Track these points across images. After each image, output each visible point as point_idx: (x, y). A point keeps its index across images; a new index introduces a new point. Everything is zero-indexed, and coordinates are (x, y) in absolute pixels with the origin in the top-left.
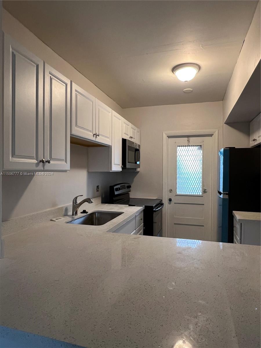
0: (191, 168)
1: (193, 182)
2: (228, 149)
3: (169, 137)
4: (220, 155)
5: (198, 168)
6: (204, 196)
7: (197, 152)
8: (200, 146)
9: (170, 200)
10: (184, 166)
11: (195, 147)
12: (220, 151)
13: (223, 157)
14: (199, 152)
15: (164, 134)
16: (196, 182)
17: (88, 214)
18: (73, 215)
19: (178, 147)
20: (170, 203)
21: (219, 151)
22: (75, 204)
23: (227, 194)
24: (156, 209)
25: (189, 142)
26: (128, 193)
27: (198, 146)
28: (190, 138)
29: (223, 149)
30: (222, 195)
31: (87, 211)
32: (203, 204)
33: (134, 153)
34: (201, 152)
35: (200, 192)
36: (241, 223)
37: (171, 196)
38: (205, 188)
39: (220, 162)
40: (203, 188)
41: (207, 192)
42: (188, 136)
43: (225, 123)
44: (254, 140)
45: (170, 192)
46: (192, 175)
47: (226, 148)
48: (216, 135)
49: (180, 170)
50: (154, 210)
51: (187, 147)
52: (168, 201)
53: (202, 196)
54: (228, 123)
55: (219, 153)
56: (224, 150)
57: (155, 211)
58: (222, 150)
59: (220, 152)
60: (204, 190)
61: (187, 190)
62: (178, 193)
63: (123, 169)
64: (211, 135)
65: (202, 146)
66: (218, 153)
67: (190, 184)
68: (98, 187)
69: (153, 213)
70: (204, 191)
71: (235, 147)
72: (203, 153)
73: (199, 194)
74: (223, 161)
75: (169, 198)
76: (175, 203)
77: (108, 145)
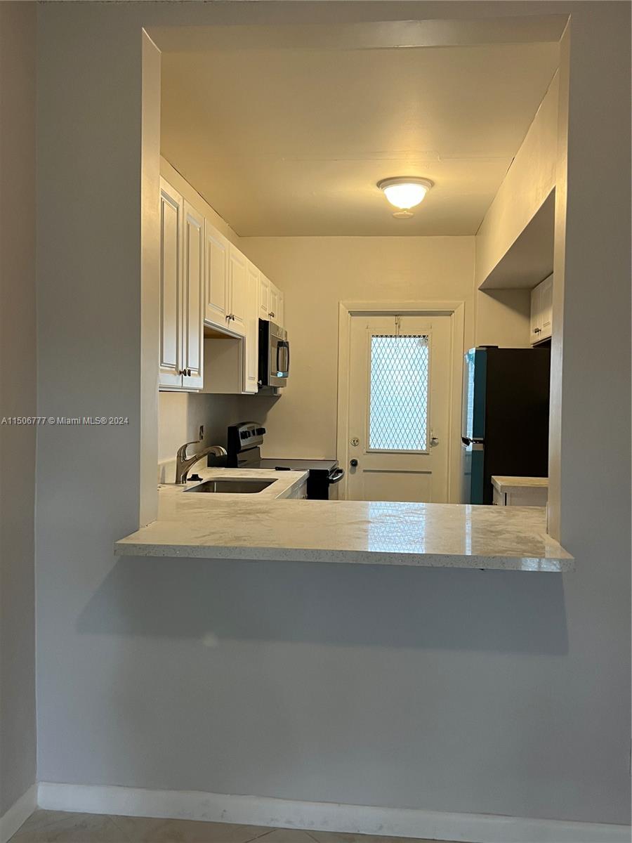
0: (404, 388)
1: (408, 420)
2: (485, 349)
3: (353, 314)
4: (468, 360)
5: (418, 389)
6: (431, 453)
7: (417, 351)
8: (424, 336)
9: (354, 463)
10: (387, 384)
11: (412, 339)
12: (468, 353)
13: (474, 365)
14: (421, 351)
15: (341, 305)
16: (413, 420)
17: (203, 482)
18: (177, 482)
19: (374, 339)
20: (353, 472)
21: (465, 352)
22: (184, 459)
23: (480, 442)
24: (333, 477)
25: (399, 327)
26: (256, 447)
27: (419, 336)
28: (401, 317)
29: (474, 349)
30: (471, 444)
31: (200, 477)
32: (430, 473)
33: (276, 349)
34: (427, 352)
35: (422, 443)
36: (506, 494)
37: (356, 454)
38: (434, 434)
39: (468, 374)
40: (428, 434)
41: (438, 443)
42: (397, 314)
43: (479, 289)
44: (537, 331)
45: (355, 445)
46: (406, 404)
47: (480, 347)
48: (459, 312)
49: (378, 392)
50: (330, 478)
51: (393, 339)
52: (350, 466)
53: (428, 454)
54: (485, 289)
55: (467, 356)
56: (476, 351)
57: (332, 482)
58: (473, 351)
59: (469, 355)
60: (431, 440)
61: (393, 439)
62: (372, 447)
63: (260, 387)
64: (450, 313)
65: (429, 338)
66: (464, 355)
67: (401, 425)
68: (202, 427)
69: (328, 486)
70: (432, 442)
71: (497, 347)
72: (430, 354)
73: (419, 448)
74: (473, 373)
75: (350, 460)
76: (365, 471)
77: (238, 335)
